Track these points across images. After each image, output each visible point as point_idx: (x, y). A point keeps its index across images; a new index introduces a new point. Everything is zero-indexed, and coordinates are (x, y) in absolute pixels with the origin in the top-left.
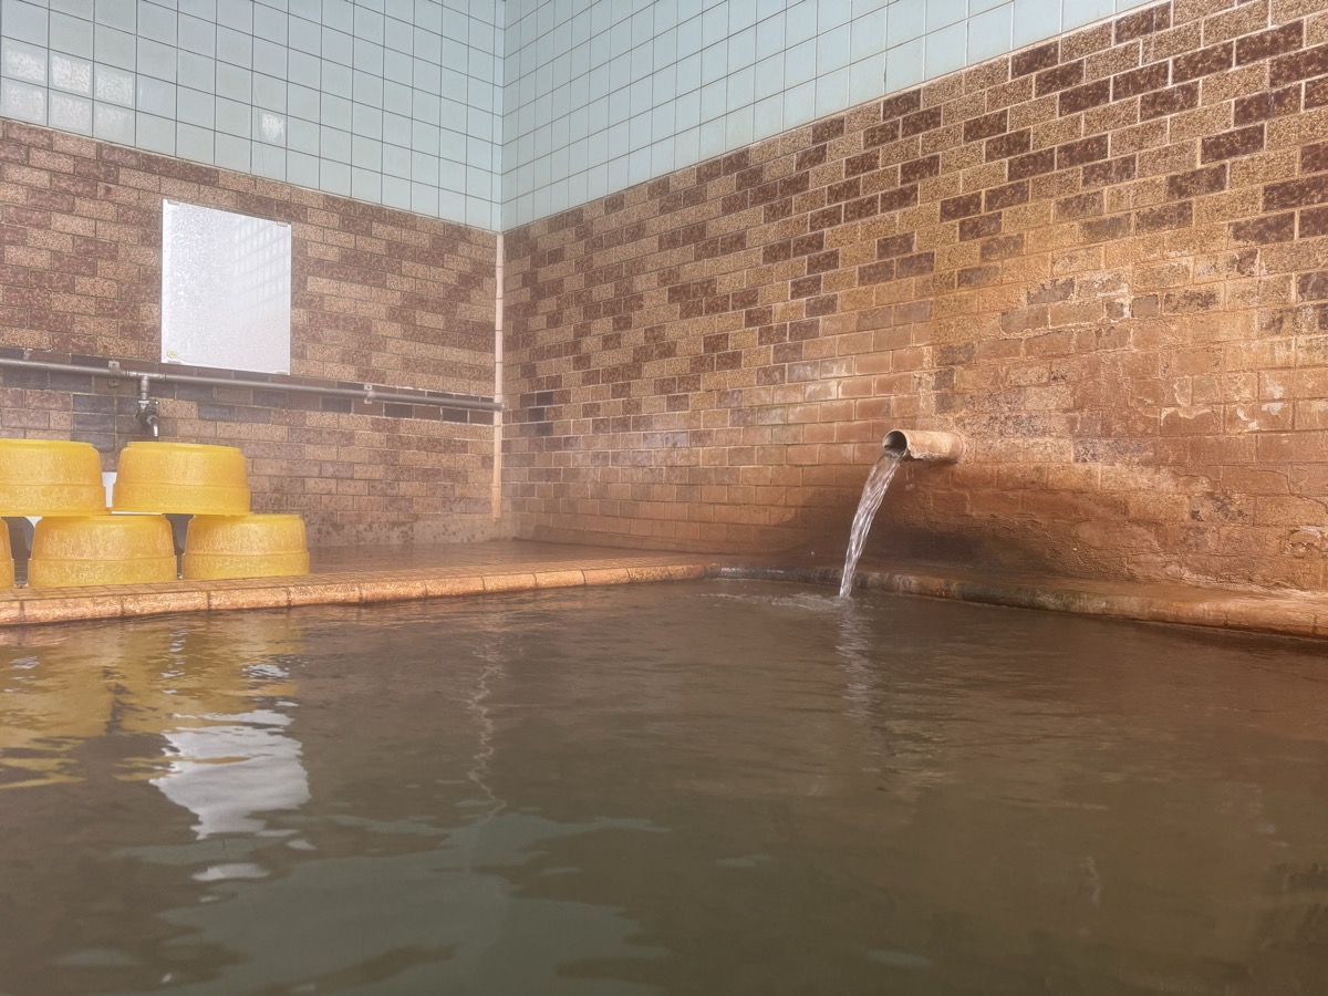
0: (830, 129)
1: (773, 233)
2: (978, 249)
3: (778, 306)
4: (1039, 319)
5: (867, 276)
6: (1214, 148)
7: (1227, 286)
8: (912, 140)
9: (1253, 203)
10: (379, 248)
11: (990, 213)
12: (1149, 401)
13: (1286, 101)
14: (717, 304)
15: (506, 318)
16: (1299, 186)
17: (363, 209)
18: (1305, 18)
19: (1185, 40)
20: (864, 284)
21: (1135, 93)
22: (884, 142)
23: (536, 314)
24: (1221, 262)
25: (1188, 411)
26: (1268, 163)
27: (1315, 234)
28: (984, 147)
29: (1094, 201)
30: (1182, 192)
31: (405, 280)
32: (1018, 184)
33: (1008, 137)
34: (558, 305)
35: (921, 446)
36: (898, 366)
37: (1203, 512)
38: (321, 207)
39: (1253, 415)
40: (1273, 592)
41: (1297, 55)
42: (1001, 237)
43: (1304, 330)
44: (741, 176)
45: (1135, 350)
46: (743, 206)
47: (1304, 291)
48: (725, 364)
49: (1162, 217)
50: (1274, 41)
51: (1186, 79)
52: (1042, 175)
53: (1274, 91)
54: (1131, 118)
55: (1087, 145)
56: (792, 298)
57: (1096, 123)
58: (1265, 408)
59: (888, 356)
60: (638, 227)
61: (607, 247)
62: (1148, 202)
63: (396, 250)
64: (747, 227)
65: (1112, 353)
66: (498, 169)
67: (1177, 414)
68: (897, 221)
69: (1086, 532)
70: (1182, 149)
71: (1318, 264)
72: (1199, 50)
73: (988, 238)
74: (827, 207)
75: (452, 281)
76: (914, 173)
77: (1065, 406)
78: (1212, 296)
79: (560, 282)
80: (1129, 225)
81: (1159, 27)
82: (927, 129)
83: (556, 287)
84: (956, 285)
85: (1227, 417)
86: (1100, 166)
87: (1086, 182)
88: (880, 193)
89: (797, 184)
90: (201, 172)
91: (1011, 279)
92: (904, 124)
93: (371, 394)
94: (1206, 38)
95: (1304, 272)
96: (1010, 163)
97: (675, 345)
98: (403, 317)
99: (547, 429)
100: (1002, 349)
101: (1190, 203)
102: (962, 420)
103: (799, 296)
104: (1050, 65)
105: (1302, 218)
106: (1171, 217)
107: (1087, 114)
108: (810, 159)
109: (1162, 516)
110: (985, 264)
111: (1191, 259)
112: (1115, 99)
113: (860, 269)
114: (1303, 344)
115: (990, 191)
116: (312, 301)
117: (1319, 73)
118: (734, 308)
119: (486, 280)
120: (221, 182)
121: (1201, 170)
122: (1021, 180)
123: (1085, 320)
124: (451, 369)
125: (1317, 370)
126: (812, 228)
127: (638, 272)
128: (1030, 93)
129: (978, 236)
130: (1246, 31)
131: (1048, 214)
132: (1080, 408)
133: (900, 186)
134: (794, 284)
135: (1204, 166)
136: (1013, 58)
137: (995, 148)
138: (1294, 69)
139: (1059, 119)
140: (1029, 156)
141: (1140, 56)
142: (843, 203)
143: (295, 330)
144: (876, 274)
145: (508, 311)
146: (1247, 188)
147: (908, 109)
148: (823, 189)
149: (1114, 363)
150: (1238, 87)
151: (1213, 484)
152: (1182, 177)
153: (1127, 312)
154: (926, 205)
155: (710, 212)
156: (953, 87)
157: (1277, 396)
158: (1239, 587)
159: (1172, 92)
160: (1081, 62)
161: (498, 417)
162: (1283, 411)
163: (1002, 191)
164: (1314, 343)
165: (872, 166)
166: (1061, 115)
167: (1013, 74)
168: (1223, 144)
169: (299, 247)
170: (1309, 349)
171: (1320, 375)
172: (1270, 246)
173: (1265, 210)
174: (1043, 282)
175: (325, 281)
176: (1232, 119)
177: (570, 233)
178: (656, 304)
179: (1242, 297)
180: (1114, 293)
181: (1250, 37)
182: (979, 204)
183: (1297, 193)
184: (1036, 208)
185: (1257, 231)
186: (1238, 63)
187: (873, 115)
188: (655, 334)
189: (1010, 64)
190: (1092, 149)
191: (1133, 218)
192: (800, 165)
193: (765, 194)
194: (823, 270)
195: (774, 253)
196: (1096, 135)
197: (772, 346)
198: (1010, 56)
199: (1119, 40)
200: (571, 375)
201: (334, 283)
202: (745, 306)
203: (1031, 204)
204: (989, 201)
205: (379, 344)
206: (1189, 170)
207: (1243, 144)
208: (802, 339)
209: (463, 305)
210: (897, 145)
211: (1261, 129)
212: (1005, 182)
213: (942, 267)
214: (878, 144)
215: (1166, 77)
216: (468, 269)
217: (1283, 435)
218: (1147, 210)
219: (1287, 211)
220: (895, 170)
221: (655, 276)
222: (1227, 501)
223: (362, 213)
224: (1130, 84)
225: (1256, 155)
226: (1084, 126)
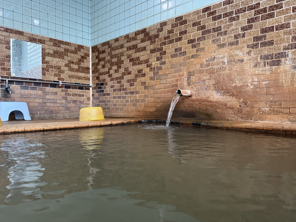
0: (164, 24)
1: (152, 47)
2: (195, 50)
3: (153, 63)
4: (208, 65)
5: (173, 56)
6: (243, 29)
7: (246, 58)
8: (181, 27)
9: (251, 40)
10: (63, 50)
11: (198, 42)
12: (231, 82)
13: (257, 19)
14: (140, 63)
15: (92, 66)
16: (260, 37)
17: (59, 41)
18: (260, 2)
19: (237, 6)
20: (172, 58)
21: (227, 17)
22: (175, 27)
23: (99, 65)
24: (245, 53)
25: (239, 84)
26: (254, 32)
27: (263, 47)
28: (196, 28)
29: (219, 40)
30: (237, 38)
31: (69, 57)
32: (204, 36)
33: (201, 26)
34: (104, 63)
35: (184, 93)
36: (179, 76)
37: (242, 105)
38: (49, 41)
39: (251, 85)
40: (256, 121)
41: (259, 9)
42: (200, 48)
43: (261, 67)
44: (145, 34)
45: (228, 72)
46: (145, 41)
47: (261, 59)
48: (142, 76)
49: (233, 43)
50: (255, 6)
51: (237, 14)
52: (209, 34)
53: (255, 17)
54: (226, 22)
55: (217, 28)
56: (156, 61)
57: (219, 23)
58: (254, 83)
59: (177, 74)
60: (122, 45)
61: (115, 50)
62: (230, 40)
63: (67, 50)
64: (146, 46)
65: (223, 72)
66: (90, 32)
67: (236, 85)
68: (178, 44)
69: (218, 110)
70: (237, 29)
71: (264, 53)
72: (240, 8)
73: (197, 48)
74: (163, 41)
75: (80, 57)
76: (182, 34)
77: (214, 84)
78: (243, 60)
79: (105, 58)
80: (226, 45)
81: (232, 3)
82: (184, 24)
83: (104, 59)
84: (191, 58)
85: (246, 85)
86: (220, 32)
87: (217, 36)
88: (175, 38)
89: (157, 36)
90: (19, 32)
91: (202, 57)
92: (179, 23)
93: (61, 83)
94: (241, 6)
95: (261, 55)
96: (202, 32)
97: (131, 72)
98: (68, 66)
99: (103, 91)
100: (201, 72)
101: (238, 40)
102: (193, 87)
103: (158, 61)
104: (210, 11)
105: (260, 44)
106: (235, 43)
107: (217, 21)
108: (160, 31)
109: (234, 107)
110: (197, 54)
111: (239, 52)
112: (223, 18)
113: (171, 55)
114: (261, 70)
115: (198, 38)
116: (47, 62)
117: (263, 13)
118: (144, 64)
119: (87, 57)
120: (24, 34)
121: (240, 34)
122: (204, 35)
123: (218, 65)
124: (80, 78)
125: (264, 75)
126: (160, 46)
127: (122, 56)
128: (206, 17)
129: (195, 48)
130: (249, 4)
131: (210, 43)
132: (217, 84)
133: (179, 37)
134: (157, 58)
135: (241, 33)
136: (202, 9)
137: (199, 29)
138: (258, 12)
139: (212, 22)
140: (206, 30)
141: (228, 9)
142: (167, 40)
143: (43, 69)
144: (174, 56)
145: (93, 65)
146: (250, 37)
147: (180, 20)
148: (163, 37)
149: (224, 75)
150: (248, 16)
151: (243, 99)
152: (237, 35)
153: (226, 63)
154: (184, 41)
155: (138, 42)
156: (190, 15)
157: (256, 81)
158: (249, 121)
159: (234, 17)
160: (216, 10)
161: (91, 89)
162: (257, 84)
163: (200, 38)
164: (263, 70)
165: (173, 32)
166: (212, 21)
167: (202, 13)
168: (245, 28)
169: (43, 50)
170: (262, 71)
171: (264, 76)
172: (254, 49)
173: (253, 42)
174: (209, 57)
175: (50, 57)
176: (246, 23)
177: (107, 47)
178: (127, 63)
179: (249, 60)
180: (223, 60)
181: (250, 6)
182: (195, 41)
183: (259, 38)
184: (207, 41)
185: (252, 46)
186: (248, 11)
187: (173, 21)
188: (126, 69)
189: (201, 10)
190: (219, 29)
191: (227, 44)
192: (157, 32)
193: (150, 38)
194: (163, 55)
195: (152, 51)
196: (219, 26)
197: (152, 72)
198: (201, 9)
199: (224, 6)
200: (108, 79)
201: (52, 58)
202: (146, 63)
203: (206, 41)
204: (198, 40)
205: (63, 72)
206: (238, 33)
207: (249, 28)
208: (159, 70)
209: (82, 63)
210: (178, 28)
211: (252, 25)
212: (201, 36)
213: (188, 55)
214: (174, 27)
215: (233, 14)
216: (83, 55)
217: (257, 89)
218: (230, 42)
219: (258, 42)
220: (178, 33)
221: (126, 56)
222: (246, 103)
223: (58, 42)
224: (226, 15)
225: (251, 30)
226: (217, 24)
